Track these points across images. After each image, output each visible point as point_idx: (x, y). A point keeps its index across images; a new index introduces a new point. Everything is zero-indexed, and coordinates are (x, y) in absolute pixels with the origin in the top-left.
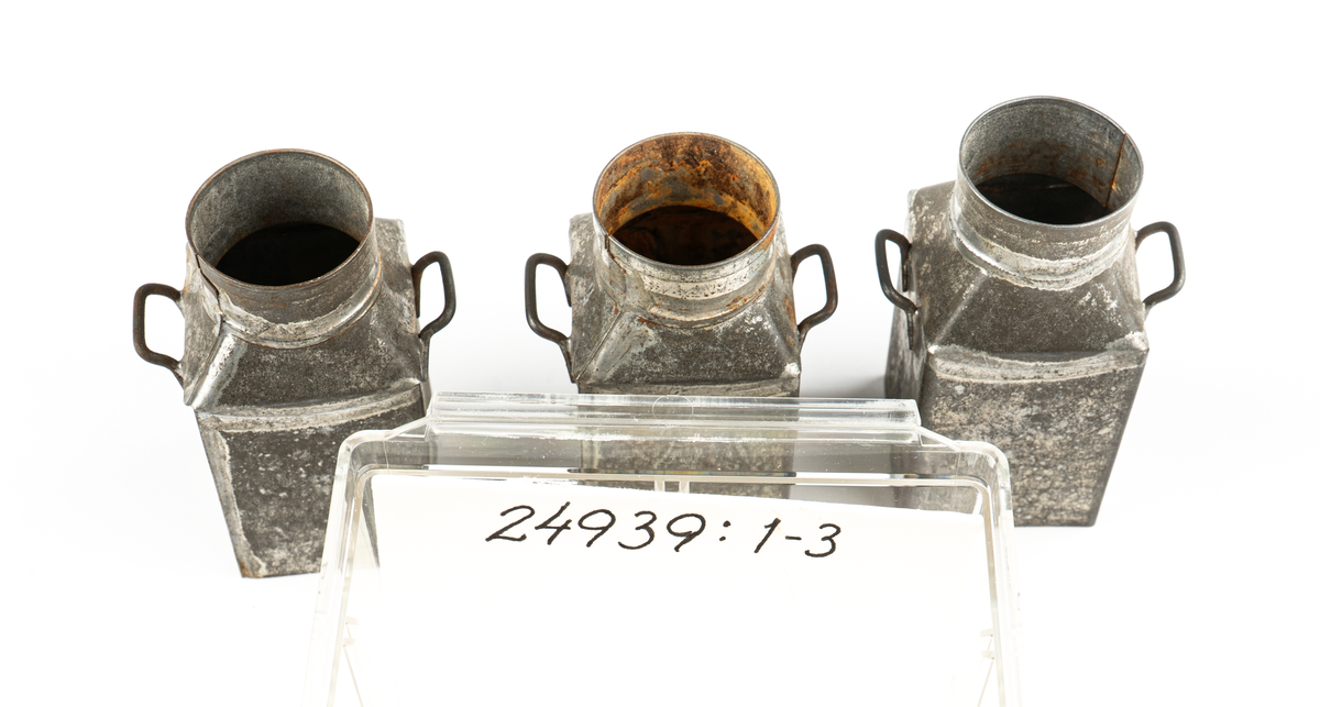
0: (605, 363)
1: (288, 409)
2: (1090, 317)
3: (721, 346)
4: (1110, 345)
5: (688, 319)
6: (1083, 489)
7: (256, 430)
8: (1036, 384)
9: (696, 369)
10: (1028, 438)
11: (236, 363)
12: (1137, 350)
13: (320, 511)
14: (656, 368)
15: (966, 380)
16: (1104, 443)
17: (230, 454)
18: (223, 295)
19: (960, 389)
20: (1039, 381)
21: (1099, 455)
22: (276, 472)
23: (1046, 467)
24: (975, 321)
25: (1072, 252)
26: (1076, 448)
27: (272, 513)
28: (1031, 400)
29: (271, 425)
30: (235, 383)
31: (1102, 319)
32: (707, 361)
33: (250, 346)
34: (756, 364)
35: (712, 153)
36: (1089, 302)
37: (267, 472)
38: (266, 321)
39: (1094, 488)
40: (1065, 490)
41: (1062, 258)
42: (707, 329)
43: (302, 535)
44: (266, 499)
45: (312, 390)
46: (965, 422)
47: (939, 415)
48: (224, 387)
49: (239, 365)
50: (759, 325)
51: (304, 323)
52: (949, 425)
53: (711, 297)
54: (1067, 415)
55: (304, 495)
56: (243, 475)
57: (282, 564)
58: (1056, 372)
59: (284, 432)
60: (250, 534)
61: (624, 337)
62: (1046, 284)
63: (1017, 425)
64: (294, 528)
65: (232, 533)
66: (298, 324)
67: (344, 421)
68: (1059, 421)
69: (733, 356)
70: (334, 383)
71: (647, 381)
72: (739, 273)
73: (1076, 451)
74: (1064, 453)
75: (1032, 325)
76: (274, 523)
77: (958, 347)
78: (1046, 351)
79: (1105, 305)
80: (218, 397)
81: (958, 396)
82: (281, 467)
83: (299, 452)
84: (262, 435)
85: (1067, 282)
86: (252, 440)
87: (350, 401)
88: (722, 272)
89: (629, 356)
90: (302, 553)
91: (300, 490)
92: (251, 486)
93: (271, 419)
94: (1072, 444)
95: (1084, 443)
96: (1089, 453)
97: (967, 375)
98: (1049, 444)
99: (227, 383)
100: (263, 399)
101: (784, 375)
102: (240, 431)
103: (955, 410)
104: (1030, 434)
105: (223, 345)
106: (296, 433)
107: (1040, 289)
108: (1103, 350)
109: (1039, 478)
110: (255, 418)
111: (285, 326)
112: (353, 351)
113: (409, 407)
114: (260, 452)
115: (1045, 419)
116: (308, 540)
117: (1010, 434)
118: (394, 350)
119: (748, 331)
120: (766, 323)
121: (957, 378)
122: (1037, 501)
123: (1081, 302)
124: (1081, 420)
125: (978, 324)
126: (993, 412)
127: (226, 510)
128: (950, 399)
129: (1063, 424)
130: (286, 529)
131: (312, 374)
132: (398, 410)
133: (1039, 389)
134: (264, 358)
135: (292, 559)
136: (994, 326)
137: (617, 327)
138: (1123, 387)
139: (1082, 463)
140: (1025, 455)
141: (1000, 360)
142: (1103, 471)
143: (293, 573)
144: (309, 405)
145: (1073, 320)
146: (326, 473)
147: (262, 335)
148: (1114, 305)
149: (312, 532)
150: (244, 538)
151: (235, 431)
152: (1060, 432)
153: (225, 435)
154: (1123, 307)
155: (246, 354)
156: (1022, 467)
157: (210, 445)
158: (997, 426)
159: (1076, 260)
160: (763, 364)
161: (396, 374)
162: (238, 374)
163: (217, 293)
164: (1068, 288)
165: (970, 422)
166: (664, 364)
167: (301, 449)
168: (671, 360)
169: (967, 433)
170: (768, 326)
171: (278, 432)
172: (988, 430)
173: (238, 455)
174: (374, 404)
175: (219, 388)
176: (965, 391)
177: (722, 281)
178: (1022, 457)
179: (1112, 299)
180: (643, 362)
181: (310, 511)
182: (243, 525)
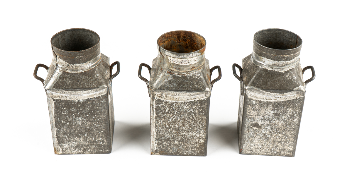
0: (158, 84)
1: (71, 92)
2: (289, 80)
3: (189, 81)
4: (295, 89)
5: (180, 71)
6: (290, 142)
7: (62, 99)
8: (275, 102)
9: (182, 87)
10: (274, 122)
11: (59, 77)
12: (302, 91)
13: (78, 131)
14: (171, 86)
15: (256, 99)
16: (295, 125)
17: (55, 107)
18: (58, 56)
19: (254, 102)
20: (276, 101)
21: (294, 129)
22: (67, 115)
23: (280, 133)
24: (258, 80)
25: (283, 59)
26: (288, 126)
27: (65, 130)
28: (274, 108)
29: (66, 97)
30: (58, 82)
31: (292, 81)
32: (185, 85)
33: (63, 72)
34: (198, 87)
35: (190, 37)
36: (289, 76)
37: (64, 114)
38: (68, 63)
39: (294, 142)
40: (285, 142)
41: (280, 61)
42: (185, 75)
43: (72, 139)
44: (63, 124)
45: (78, 86)
46: (256, 115)
47: (249, 112)
48: (55, 83)
49: (60, 77)
50: (199, 76)
51: (78, 65)
52: (252, 115)
53: (186, 64)
54: (284, 114)
55: (74, 124)
56: (58, 115)
57: (66, 150)
58: (281, 98)
59: (70, 100)
60: (58, 137)
61: (163, 77)
62: (277, 69)
63: (271, 117)
64: (70, 136)
65: (53, 137)
66: (76, 65)
67: (86, 99)
68: (282, 116)
69: (192, 84)
70: (84, 85)
71: (168, 90)
72: (194, 58)
73: (288, 128)
74: (284, 128)
75: (273, 82)
76: (65, 134)
77: (253, 87)
78: (277, 90)
79: (293, 78)
80: (53, 86)
81: (254, 105)
82: (68, 113)
83: (73, 108)
84: (64, 101)
85: (282, 69)
86: (61, 102)
87: (88, 91)
88: (189, 56)
89: (164, 82)
90: (72, 146)
91: (73, 122)
92: (59, 119)
93: (67, 95)
94: (286, 125)
95: (290, 124)
96: (291, 128)
97: (256, 97)
98: (280, 124)
99: (56, 82)
100: (65, 88)
101: (206, 90)
102: (58, 99)
103: (253, 110)
104: (275, 121)
105: (56, 72)
106: (73, 101)
107: (275, 71)
108: (293, 90)
109: (278, 137)
110: (62, 94)
111: (73, 65)
112: (90, 76)
113: (104, 95)
114: (63, 107)
115: (278, 115)
116: (74, 142)
117: (269, 120)
118: (101, 77)
119: (196, 77)
120: (201, 76)
121: (254, 98)
122: (278, 146)
123: (287, 76)
124: (288, 116)
125: (259, 81)
126: (264, 111)
127: (52, 127)
128: (252, 105)
129: (284, 117)
130: (68, 137)
131: (78, 82)
132: (101, 96)
133: (276, 104)
134: (66, 76)
135: (69, 148)
136: (263, 81)
137: (161, 75)
138: (299, 104)
139: (289, 132)
140: (273, 128)
141: (265, 92)
142: (295, 135)
143: (69, 154)
144: (77, 91)
145: (284, 81)
146: (80, 117)
147: (67, 68)
148: (295, 78)
149: (75, 139)
150: (56, 139)
151: (57, 99)
152: (283, 120)
153: (54, 100)
154: (298, 79)
155: (62, 74)
156: (273, 133)
157: (49, 103)
158: (265, 117)
159: (284, 62)
160: (200, 87)
161: (101, 84)
162: (59, 80)
163: (56, 56)
164: (283, 71)
165: (258, 115)
166: (173, 85)
167: (74, 107)
168: (175, 84)
169: (257, 119)
170: (202, 77)
171: (68, 100)
172: (263, 118)
173: (57, 108)
174: (94, 93)
175: (53, 83)
176: (256, 103)
177: (189, 59)
178: (273, 129)
179: (295, 76)
180: (167, 84)
181: (75, 130)
182: (56, 134)
